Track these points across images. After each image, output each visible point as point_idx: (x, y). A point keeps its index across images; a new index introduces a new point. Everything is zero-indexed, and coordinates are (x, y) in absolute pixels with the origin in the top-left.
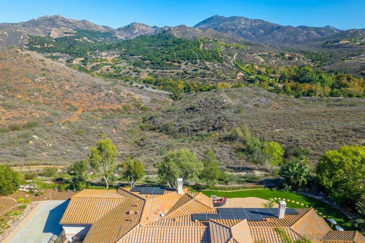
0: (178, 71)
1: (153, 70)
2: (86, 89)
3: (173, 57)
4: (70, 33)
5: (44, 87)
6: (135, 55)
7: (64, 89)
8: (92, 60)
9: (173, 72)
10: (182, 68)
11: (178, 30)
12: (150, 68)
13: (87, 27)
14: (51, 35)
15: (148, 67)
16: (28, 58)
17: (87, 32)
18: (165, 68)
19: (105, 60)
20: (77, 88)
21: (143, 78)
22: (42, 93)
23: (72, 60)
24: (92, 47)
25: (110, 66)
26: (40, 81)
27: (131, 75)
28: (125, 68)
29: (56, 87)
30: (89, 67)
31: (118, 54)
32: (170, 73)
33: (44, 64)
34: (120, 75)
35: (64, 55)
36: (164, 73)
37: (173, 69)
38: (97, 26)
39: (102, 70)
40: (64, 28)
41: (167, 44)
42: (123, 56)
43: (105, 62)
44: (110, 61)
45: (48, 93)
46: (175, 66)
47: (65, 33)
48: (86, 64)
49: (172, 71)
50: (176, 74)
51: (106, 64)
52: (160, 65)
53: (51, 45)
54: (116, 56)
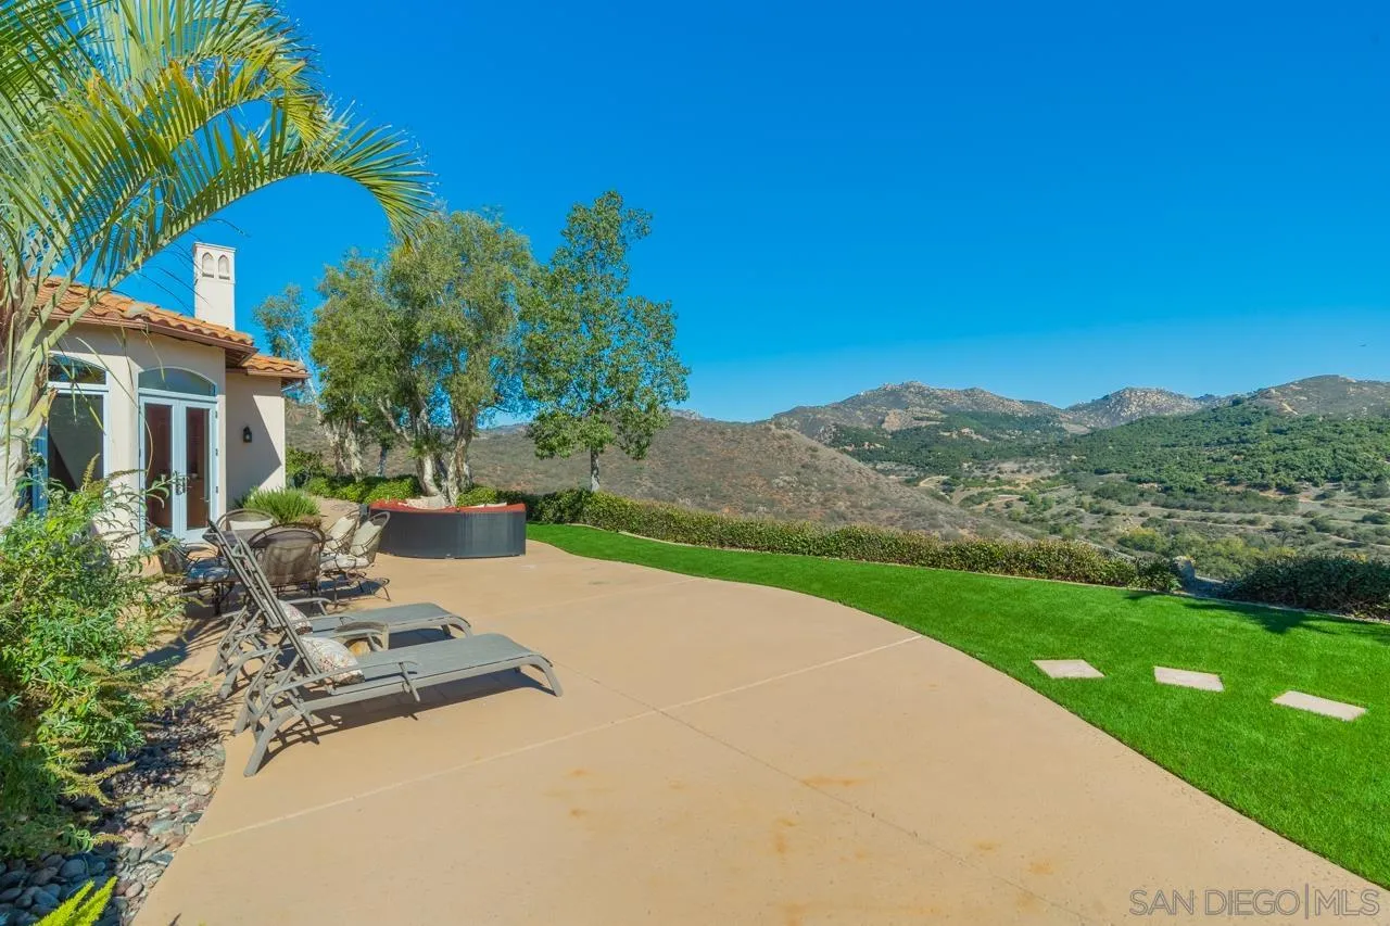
0: (1280, 517)
1: (1166, 512)
2: (891, 518)
3: (1261, 470)
4: (929, 419)
5: (786, 498)
6: (1109, 472)
7: (830, 508)
8: (970, 480)
9: (1251, 522)
10: (1302, 508)
11: (1301, 393)
12: (1153, 505)
13: (977, 404)
14: (884, 426)
15: (1146, 501)
16: (784, 443)
17: (974, 416)
18: (1217, 505)
19: (1009, 483)
20: (867, 512)
21: (1121, 530)
22: (775, 509)
23: (919, 479)
24: (979, 451)
25: (1018, 497)
26: (781, 484)
27: (1080, 520)
28: (1064, 501)
29: (813, 500)
30: (959, 495)
31: (1053, 468)
32: (1238, 523)
33: (812, 456)
34: (1043, 520)
35: (904, 467)
36: (1209, 524)
37: (1254, 511)
38: (1006, 403)
39: (990, 505)
40: (918, 409)
41: (1244, 438)
42: (1069, 477)
43: (1006, 488)
44: (1022, 486)
45: (789, 512)
46: (1266, 500)
47: (916, 419)
48: (952, 491)
49: (1250, 516)
50: (1268, 530)
51: (1009, 492)
52: (1199, 495)
53: (878, 445)
54: (1046, 473)
